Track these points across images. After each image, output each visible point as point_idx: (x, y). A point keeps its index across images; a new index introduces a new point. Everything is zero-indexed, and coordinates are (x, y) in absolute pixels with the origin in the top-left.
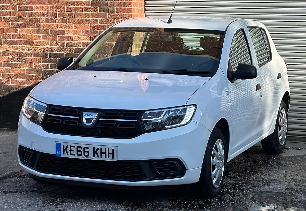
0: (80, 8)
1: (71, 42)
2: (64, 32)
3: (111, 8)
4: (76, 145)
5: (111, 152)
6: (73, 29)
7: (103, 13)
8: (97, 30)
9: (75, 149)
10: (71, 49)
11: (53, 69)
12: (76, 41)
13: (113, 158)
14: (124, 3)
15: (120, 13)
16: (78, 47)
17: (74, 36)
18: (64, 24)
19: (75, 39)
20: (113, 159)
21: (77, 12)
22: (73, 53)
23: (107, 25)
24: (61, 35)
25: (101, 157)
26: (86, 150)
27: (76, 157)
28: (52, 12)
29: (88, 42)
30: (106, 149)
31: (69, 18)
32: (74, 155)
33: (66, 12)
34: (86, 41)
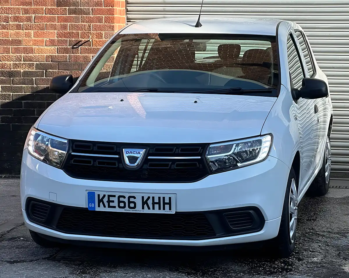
0: (42, 9)
1: (30, 55)
2: (19, 42)
3: (85, 9)
4: (117, 195)
5: (167, 201)
6: (33, 38)
7: (73, 15)
8: (66, 39)
9: (116, 199)
10: (31, 66)
11: (6, 92)
12: (38, 54)
13: (170, 209)
14: (103, 2)
15: (97, 16)
16: (41, 62)
17: (34, 47)
18: (19, 31)
19: (36, 51)
20: (170, 211)
21: (37, 15)
22: (34, 70)
23: (80, 32)
24: (15, 47)
25: (154, 209)
26: (132, 200)
27: (118, 210)
28: (2, 15)
29: (55, 55)
30: (159, 198)
31: (26, 23)
32: (114, 207)
33: (22, 15)
34: (52, 54)
